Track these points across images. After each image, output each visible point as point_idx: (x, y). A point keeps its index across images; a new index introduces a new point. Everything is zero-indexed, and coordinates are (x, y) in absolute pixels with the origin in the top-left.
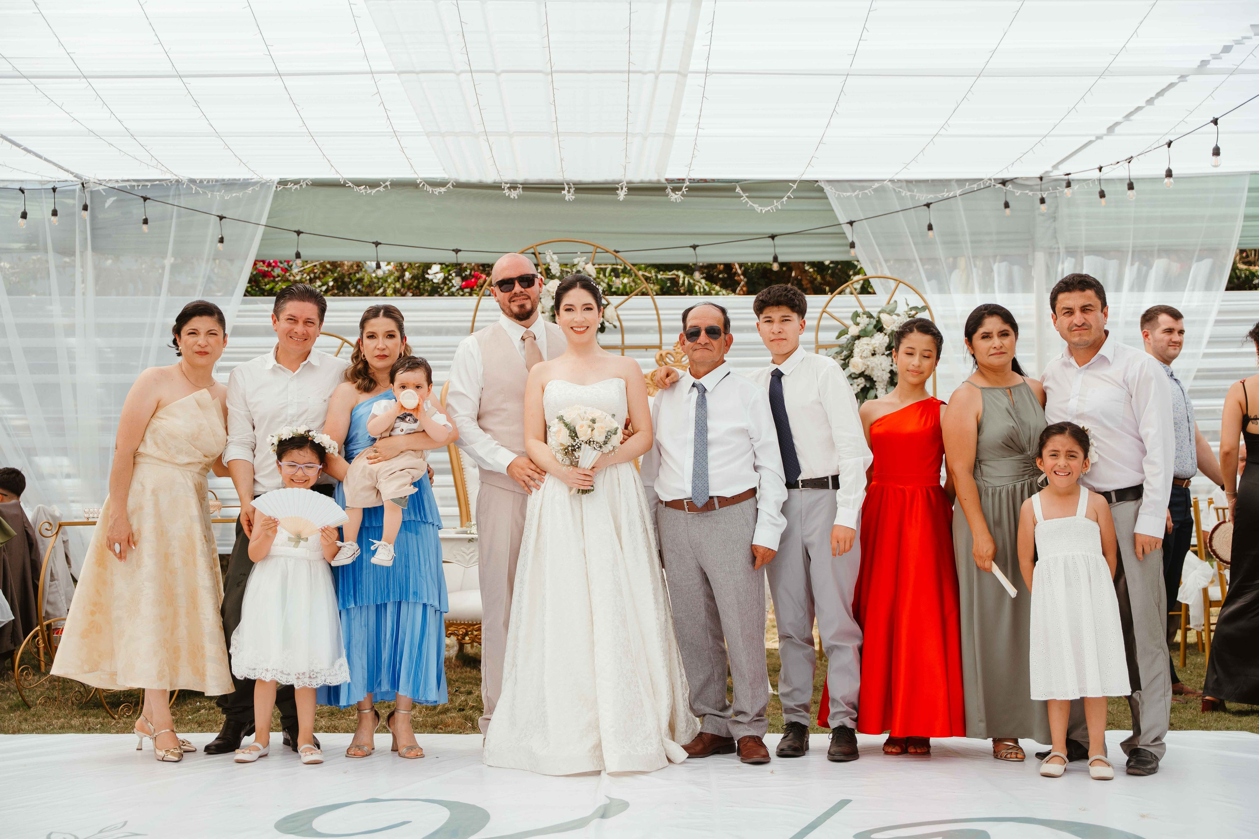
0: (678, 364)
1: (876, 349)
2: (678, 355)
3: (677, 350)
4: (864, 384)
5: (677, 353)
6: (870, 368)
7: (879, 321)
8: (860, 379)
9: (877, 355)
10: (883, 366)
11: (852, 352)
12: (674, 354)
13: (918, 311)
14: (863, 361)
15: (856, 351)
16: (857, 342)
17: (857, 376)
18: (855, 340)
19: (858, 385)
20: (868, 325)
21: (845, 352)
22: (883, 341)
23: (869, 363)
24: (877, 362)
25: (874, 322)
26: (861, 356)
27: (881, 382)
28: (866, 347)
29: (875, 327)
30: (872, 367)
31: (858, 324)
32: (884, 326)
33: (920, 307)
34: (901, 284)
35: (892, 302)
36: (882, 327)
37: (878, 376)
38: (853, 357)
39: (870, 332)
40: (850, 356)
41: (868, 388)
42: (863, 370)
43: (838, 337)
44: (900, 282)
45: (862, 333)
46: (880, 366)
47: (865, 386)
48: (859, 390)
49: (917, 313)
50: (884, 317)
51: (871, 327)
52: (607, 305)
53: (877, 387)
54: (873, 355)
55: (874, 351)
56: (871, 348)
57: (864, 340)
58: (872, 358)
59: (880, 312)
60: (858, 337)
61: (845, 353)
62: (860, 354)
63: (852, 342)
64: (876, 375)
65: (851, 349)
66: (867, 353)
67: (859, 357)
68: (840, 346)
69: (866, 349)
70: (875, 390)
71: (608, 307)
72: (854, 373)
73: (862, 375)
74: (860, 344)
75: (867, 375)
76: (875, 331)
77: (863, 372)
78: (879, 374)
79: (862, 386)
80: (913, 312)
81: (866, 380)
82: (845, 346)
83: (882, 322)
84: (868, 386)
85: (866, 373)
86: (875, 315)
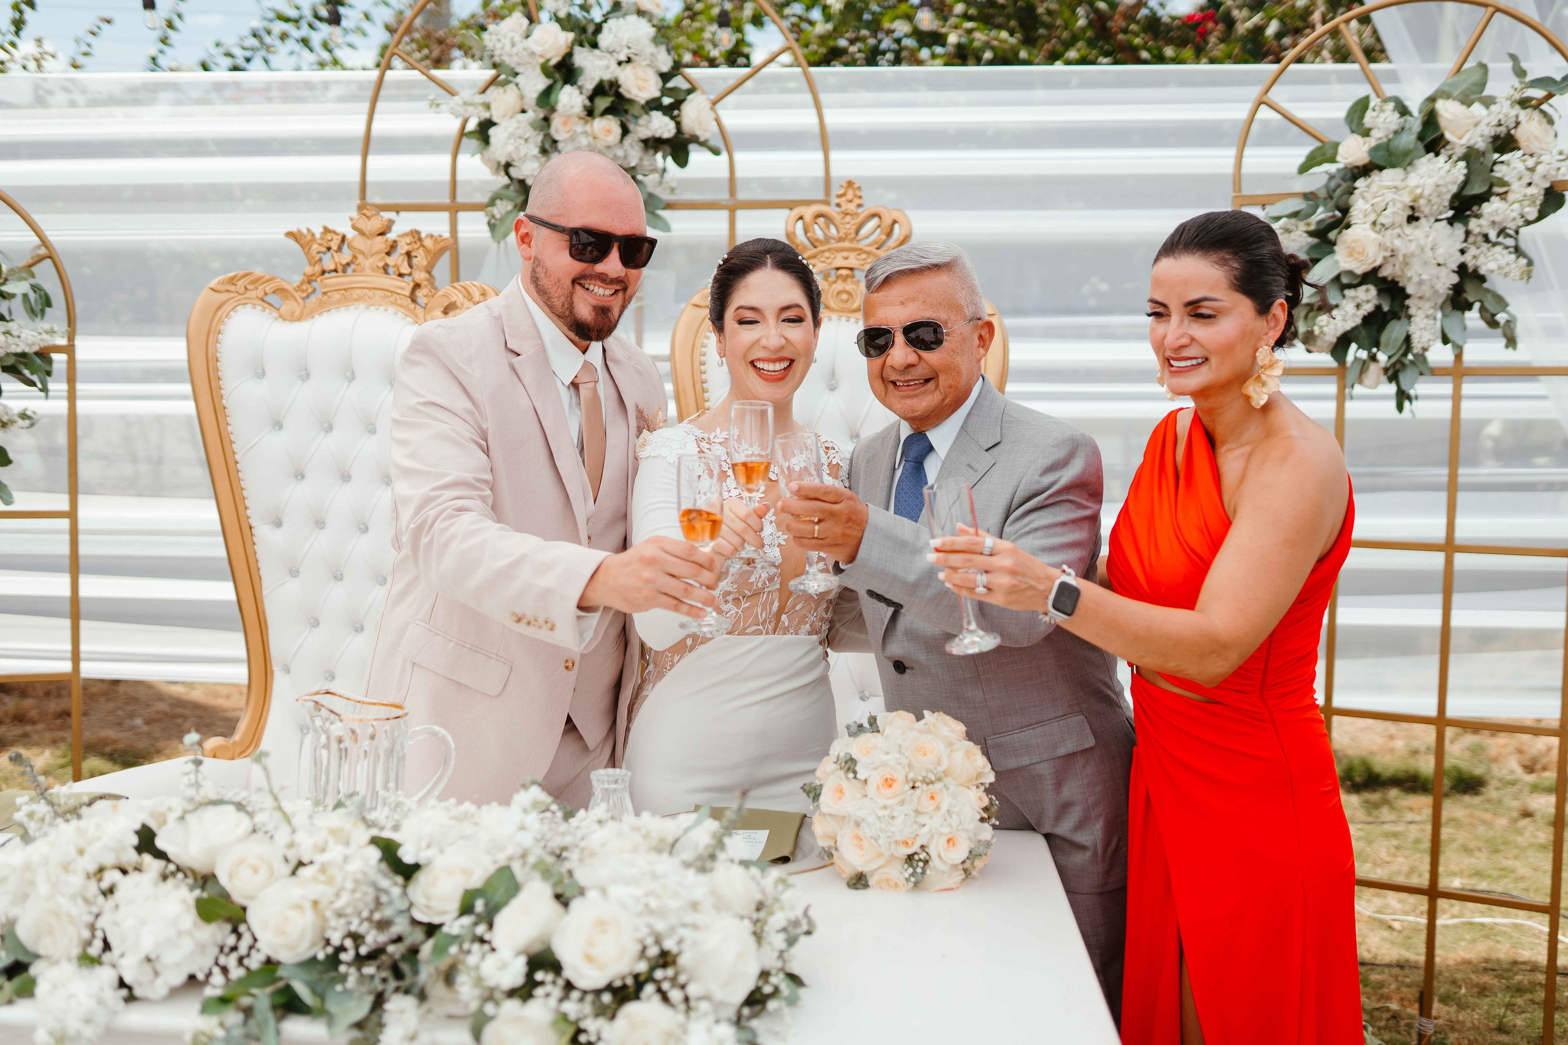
0: (846, 244)
1: (1422, 202)
2: (848, 218)
3: (846, 206)
4: (1375, 302)
5: (846, 214)
6: (1401, 258)
7: (1431, 120)
8: (1363, 288)
9: (1423, 221)
10: (1440, 251)
11: (1345, 210)
12: (838, 218)
13: (1553, 90)
14: (1379, 237)
15: (1360, 207)
16: (1360, 183)
17: (1355, 282)
18: (1355, 178)
19: (1358, 306)
20: (1396, 132)
21: (1321, 209)
22: (1449, 178)
23: (1397, 243)
24: (1422, 242)
25: (1415, 124)
26: (1374, 223)
27: (1429, 299)
28: (1389, 196)
29: (1421, 137)
30: (1405, 256)
31: (1366, 133)
32: (1448, 136)
33: (1558, 78)
34: (1498, 14)
35: (1470, 64)
36: (1442, 136)
37: (1421, 283)
38: (1348, 226)
39: (1407, 153)
40: (1341, 221)
41: (1386, 314)
42: (1377, 263)
43: (1304, 169)
44: (1498, 10)
45: (1381, 153)
46: (1430, 254)
47: (1378, 308)
48: (1358, 321)
49: (1550, 96)
50: (1447, 110)
51: (1409, 140)
52: (690, 92)
53: (1412, 311)
54: (1412, 219)
55: (1412, 208)
56: (1407, 199)
57: (1389, 177)
58: (1408, 229)
59: (1432, 99)
60: (1365, 171)
61: (1321, 214)
62: (1372, 218)
63: (1344, 185)
64: (1415, 279)
65: (1341, 203)
66: (1396, 213)
67: (1368, 226)
68: (1308, 196)
69: (1394, 201)
70: (1404, 320)
71: (690, 97)
72: (1350, 273)
73: (1371, 277)
74: (1374, 188)
75: (1384, 279)
76: (1421, 146)
77: (1376, 270)
78: (1425, 277)
79: (1368, 308)
80: (1538, 93)
81: (1380, 292)
82: (1323, 194)
83: (1442, 123)
84: (1386, 308)
85: (1385, 273)
86: (1414, 105)
